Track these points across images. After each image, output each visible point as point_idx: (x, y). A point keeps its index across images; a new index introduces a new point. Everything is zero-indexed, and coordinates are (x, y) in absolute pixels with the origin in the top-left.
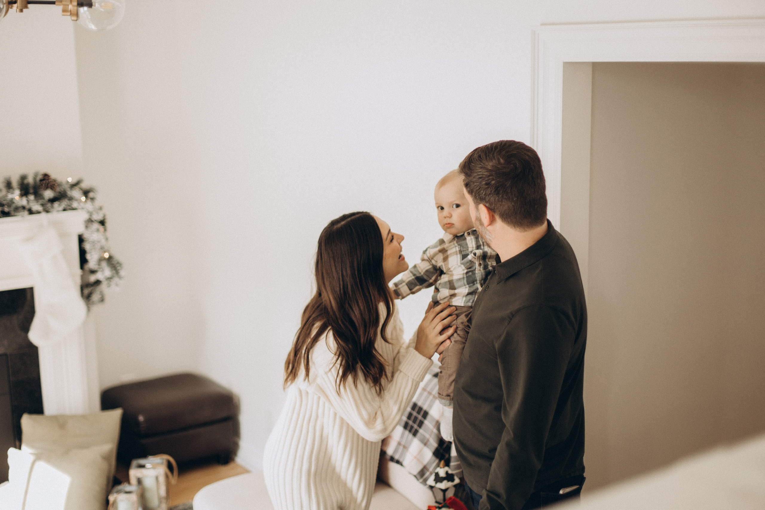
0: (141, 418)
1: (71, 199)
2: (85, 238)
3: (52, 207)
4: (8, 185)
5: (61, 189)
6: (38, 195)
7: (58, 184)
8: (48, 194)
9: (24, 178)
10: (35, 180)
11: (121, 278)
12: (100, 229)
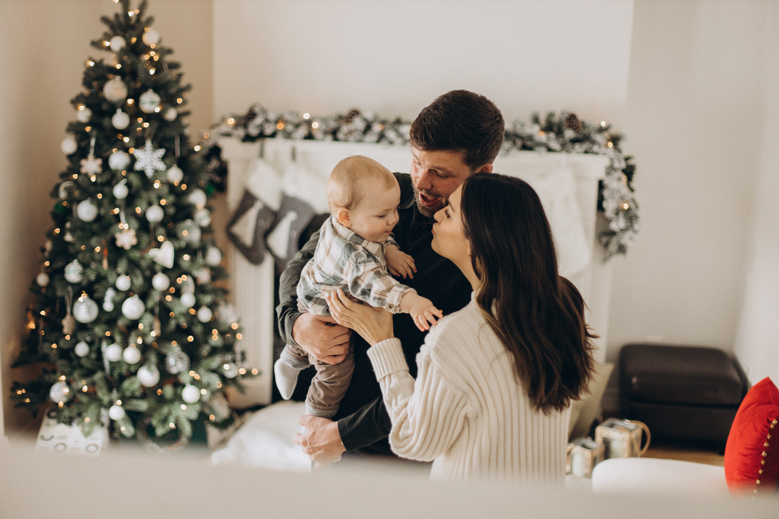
0: (634, 380)
1: (593, 142)
2: (605, 185)
3: (573, 147)
4: (536, 120)
5: (586, 131)
6: (559, 133)
7: (584, 125)
8: (569, 134)
9: (551, 115)
10: (561, 119)
11: (636, 232)
12: (624, 178)
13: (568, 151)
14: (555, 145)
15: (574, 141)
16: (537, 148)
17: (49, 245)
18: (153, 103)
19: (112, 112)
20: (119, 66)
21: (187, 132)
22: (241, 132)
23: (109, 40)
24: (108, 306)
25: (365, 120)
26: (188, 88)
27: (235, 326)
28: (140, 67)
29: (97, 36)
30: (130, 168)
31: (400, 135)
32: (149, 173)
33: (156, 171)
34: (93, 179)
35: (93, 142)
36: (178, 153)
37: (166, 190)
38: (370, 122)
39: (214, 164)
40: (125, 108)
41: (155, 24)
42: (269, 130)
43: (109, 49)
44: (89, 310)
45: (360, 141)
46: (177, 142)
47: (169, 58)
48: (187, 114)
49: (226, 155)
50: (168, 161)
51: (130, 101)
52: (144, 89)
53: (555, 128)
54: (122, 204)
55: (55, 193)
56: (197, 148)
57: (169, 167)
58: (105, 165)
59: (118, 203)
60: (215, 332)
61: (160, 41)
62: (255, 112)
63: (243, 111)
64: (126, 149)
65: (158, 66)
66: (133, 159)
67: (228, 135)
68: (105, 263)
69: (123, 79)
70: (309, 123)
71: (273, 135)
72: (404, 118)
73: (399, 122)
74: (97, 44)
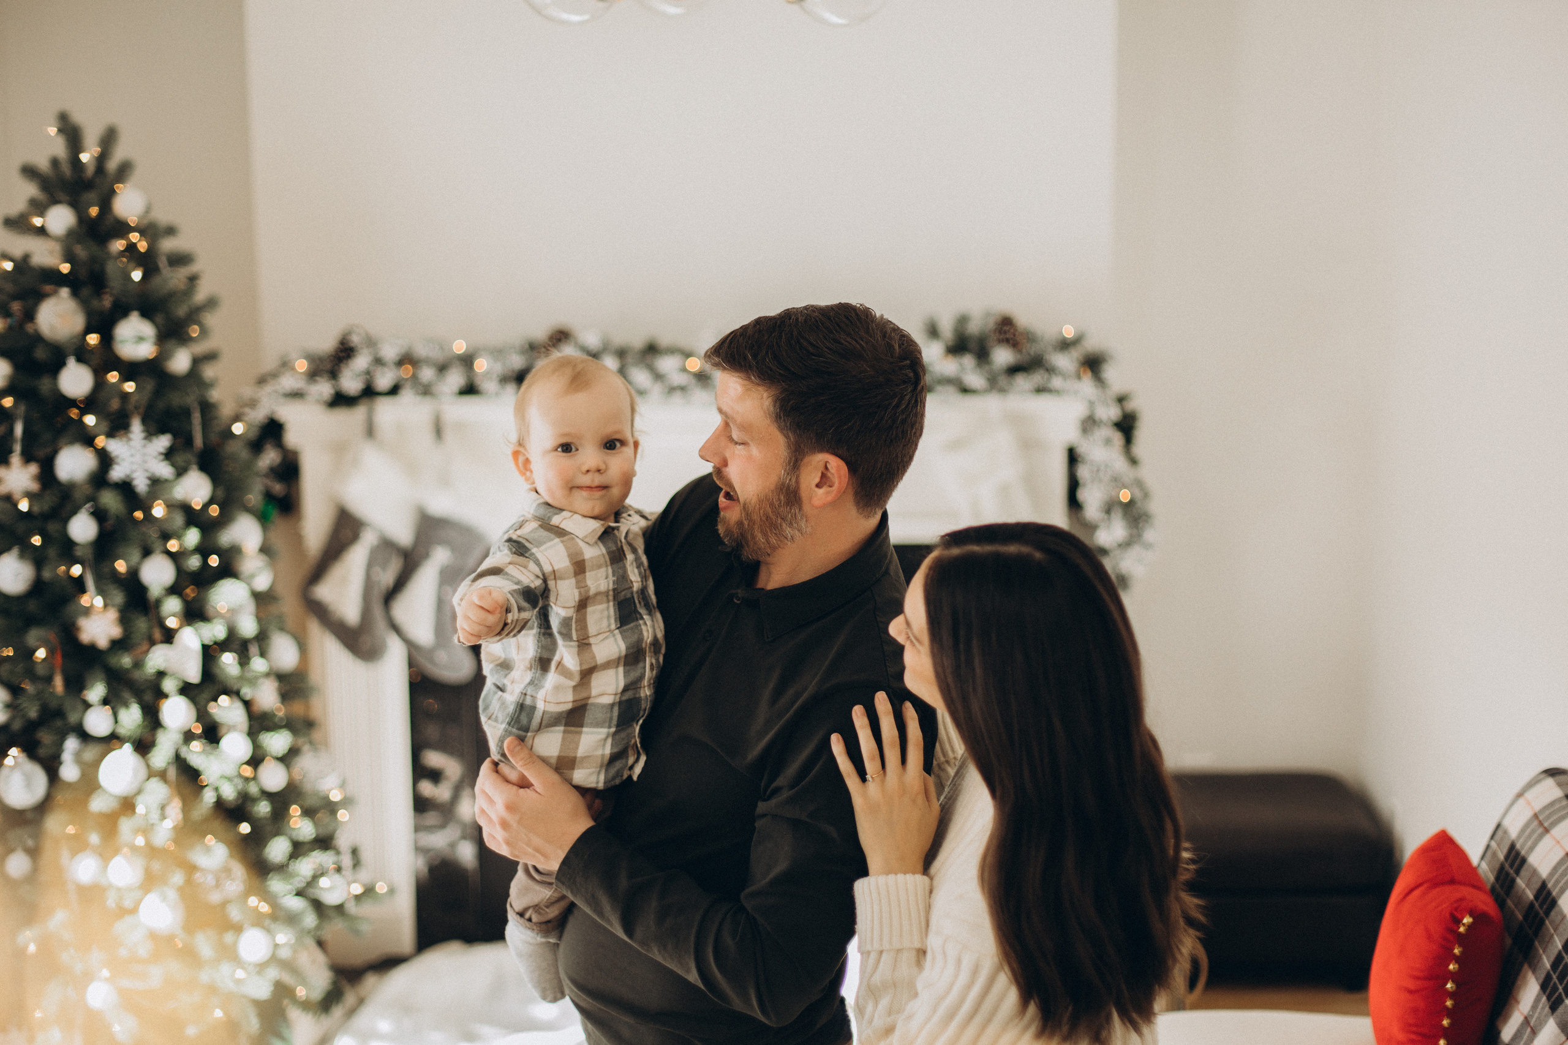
1: (1051, 370)
2: (1081, 456)
3: (1011, 383)
4: (933, 332)
5: (1033, 350)
6: (982, 355)
7: (1030, 337)
8: (1002, 356)
9: (962, 320)
10: (983, 328)
11: (1148, 546)
12: (1118, 438)
13: (1002, 391)
14: (974, 379)
15: (1014, 370)
16: (939, 388)
18: (141, 339)
19: (56, 365)
20: (65, 268)
21: (215, 395)
22: (324, 389)
23: (41, 214)
24: (69, 771)
26: (212, 303)
27: (336, 796)
28: (112, 269)
29: (17, 205)
30: (100, 478)
31: (658, 377)
32: (141, 485)
33: (156, 482)
34: (24, 506)
35: (19, 429)
36: (198, 441)
37: (179, 520)
39: (270, 457)
40: (82, 355)
41: (137, 175)
42: (383, 381)
43: (42, 231)
44: (29, 783)
46: (196, 418)
47: (168, 245)
48: (211, 357)
49: (292, 438)
50: (180, 459)
51: (93, 339)
52: (120, 311)
53: (973, 345)
54: (88, 554)
56: (238, 429)
57: (181, 472)
58: (47, 476)
59: (79, 552)
60: (295, 810)
61: (148, 210)
62: (352, 345)
63: (326, 344)
64: (88, 440)
65: (148, 262)
66: (105, 460)
67: (296, 395)
68: (58, 683)
69: (75, 294)
70: (467, 361)
71: (394, 390)
72: (665, 339)
73: (652, 350)
74: (18, 224)
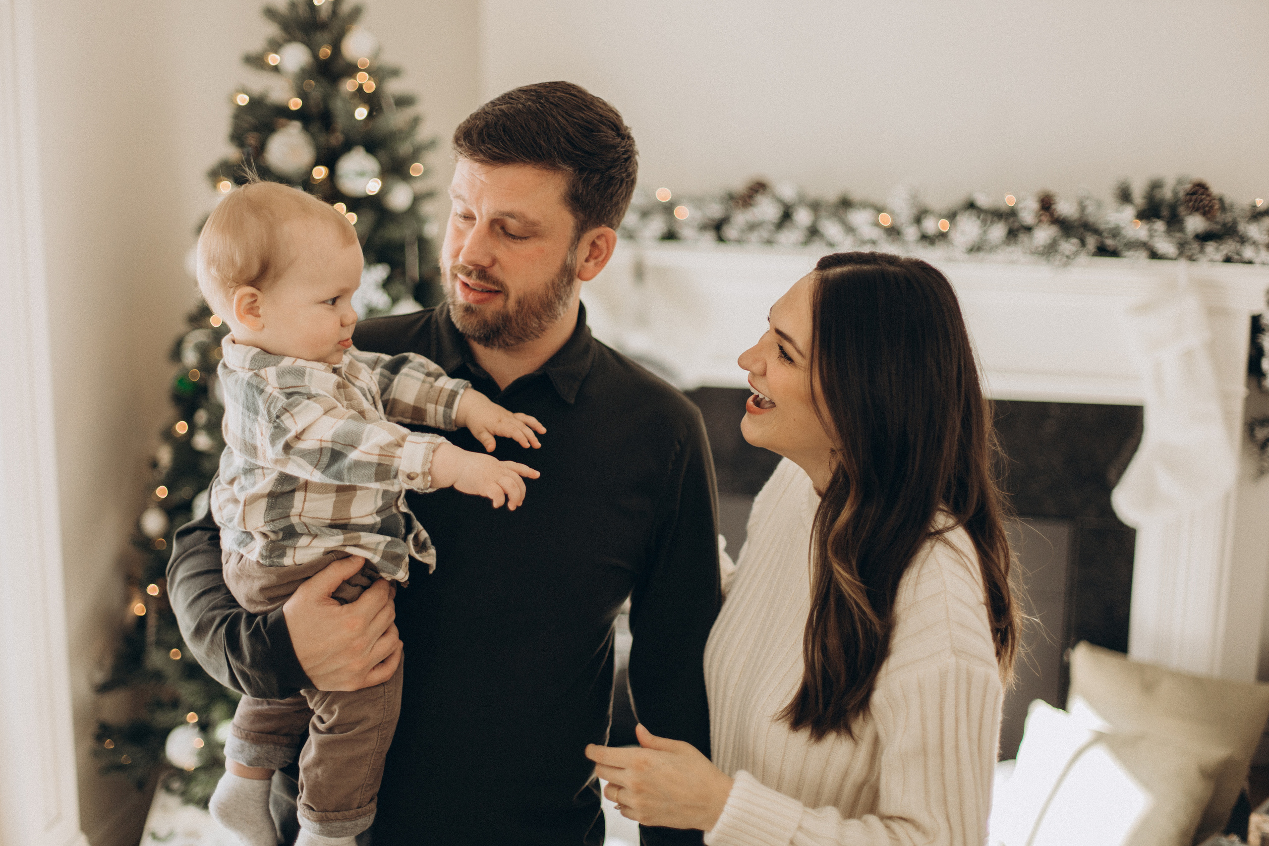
1: (1243, 240)
3: (1202, 251)
4: (1125, 196)
5: (1228, 218)
6: (1174, 222)
7: (1223, 205)
9: (1155, 186)
10: (1175, 193)
13: (1191, 259)
14: (1165, 246)
15: (1204, 238)
16: (1128, 253)
17: (165, 456)
18: (362, 174)
20: (295, 104)
21: (431, 230)
23: (276, 52)
25: (780, 201)
28: (338, 106)
29: (256, 45)
33: (371, 311)
36: (413, 272)
38: (789, 204)
40: (309, 185)
41: (368, 19)
43: (276, 69)
45: (769, 242)
46: (413, 253)
47: (394, 87)
48: (429, 195)
50: (395, 288)
52: (347, 147)
53: (1165, 212)
55: (176, 353)
57: (394, 301)
61: (376, 55)
65: (373, 102)
69: (306, 128)
70: (668, 209)
72: (856, 194)
73: (846, 204)
74: (256, 61)
